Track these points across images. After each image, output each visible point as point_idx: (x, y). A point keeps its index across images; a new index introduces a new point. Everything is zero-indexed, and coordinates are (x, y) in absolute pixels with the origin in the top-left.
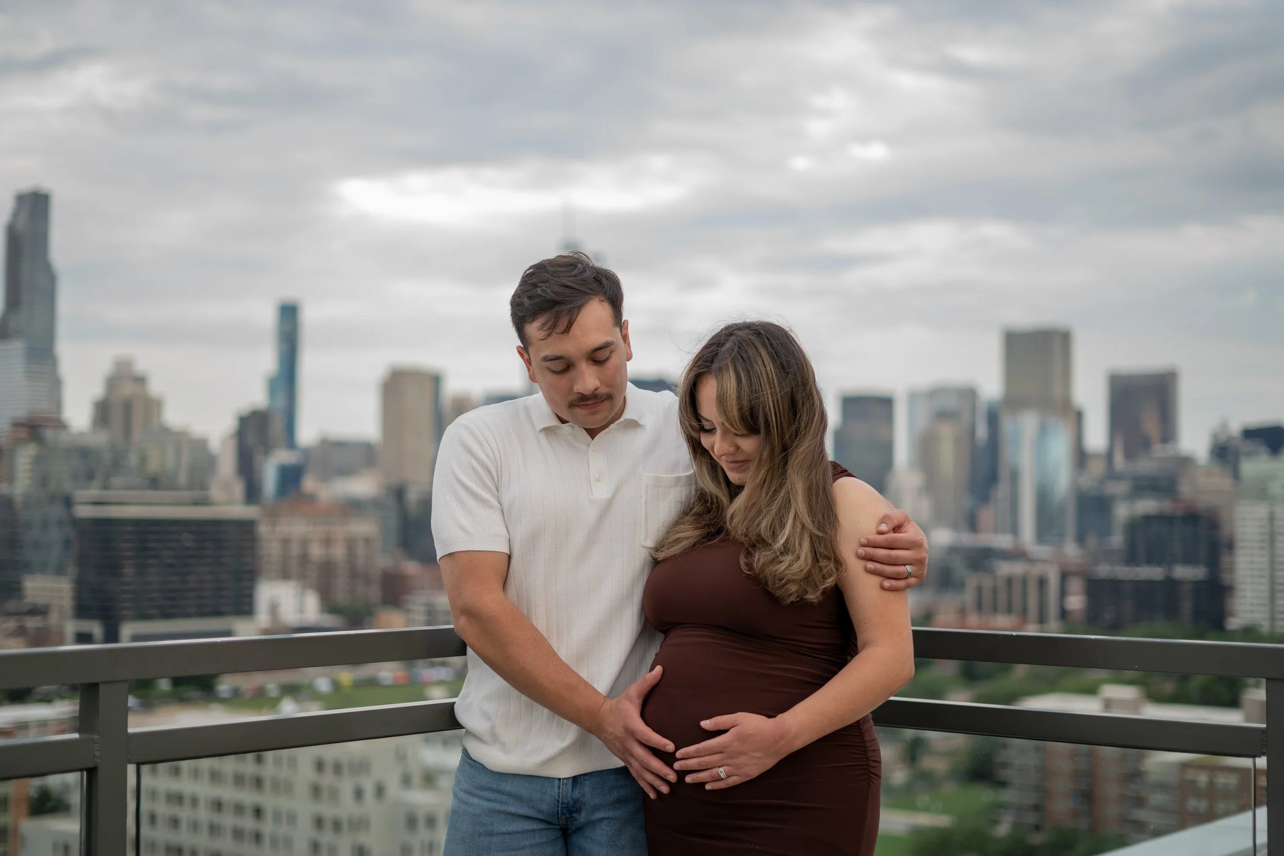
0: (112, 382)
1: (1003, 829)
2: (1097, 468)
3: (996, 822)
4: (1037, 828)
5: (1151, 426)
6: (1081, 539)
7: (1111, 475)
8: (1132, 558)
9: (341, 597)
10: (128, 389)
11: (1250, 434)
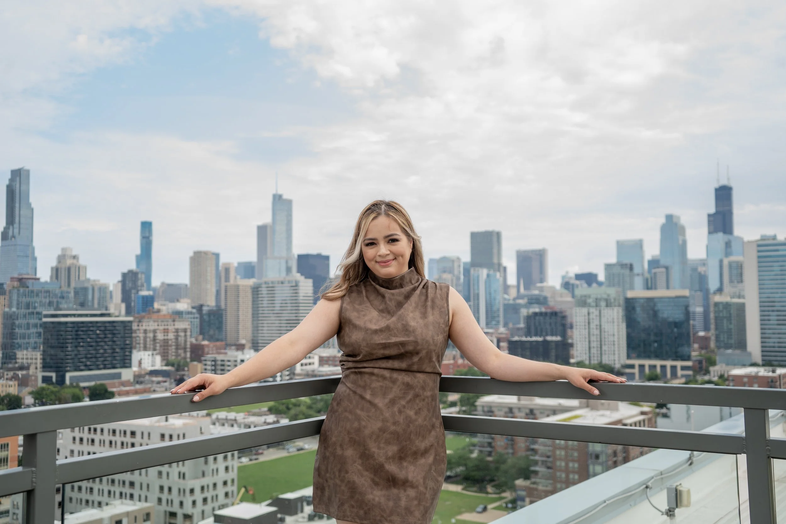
0: (61, 258)
1: (475, 455)
2: (513, 293)
3: (471, 452)
4: (490, 454)
5: (535, 275)
6: (505, 325)
7: (519, 297)
8: (528, 333)
9: (172, 358)
10: (69, 262)
11: (579, 277)
